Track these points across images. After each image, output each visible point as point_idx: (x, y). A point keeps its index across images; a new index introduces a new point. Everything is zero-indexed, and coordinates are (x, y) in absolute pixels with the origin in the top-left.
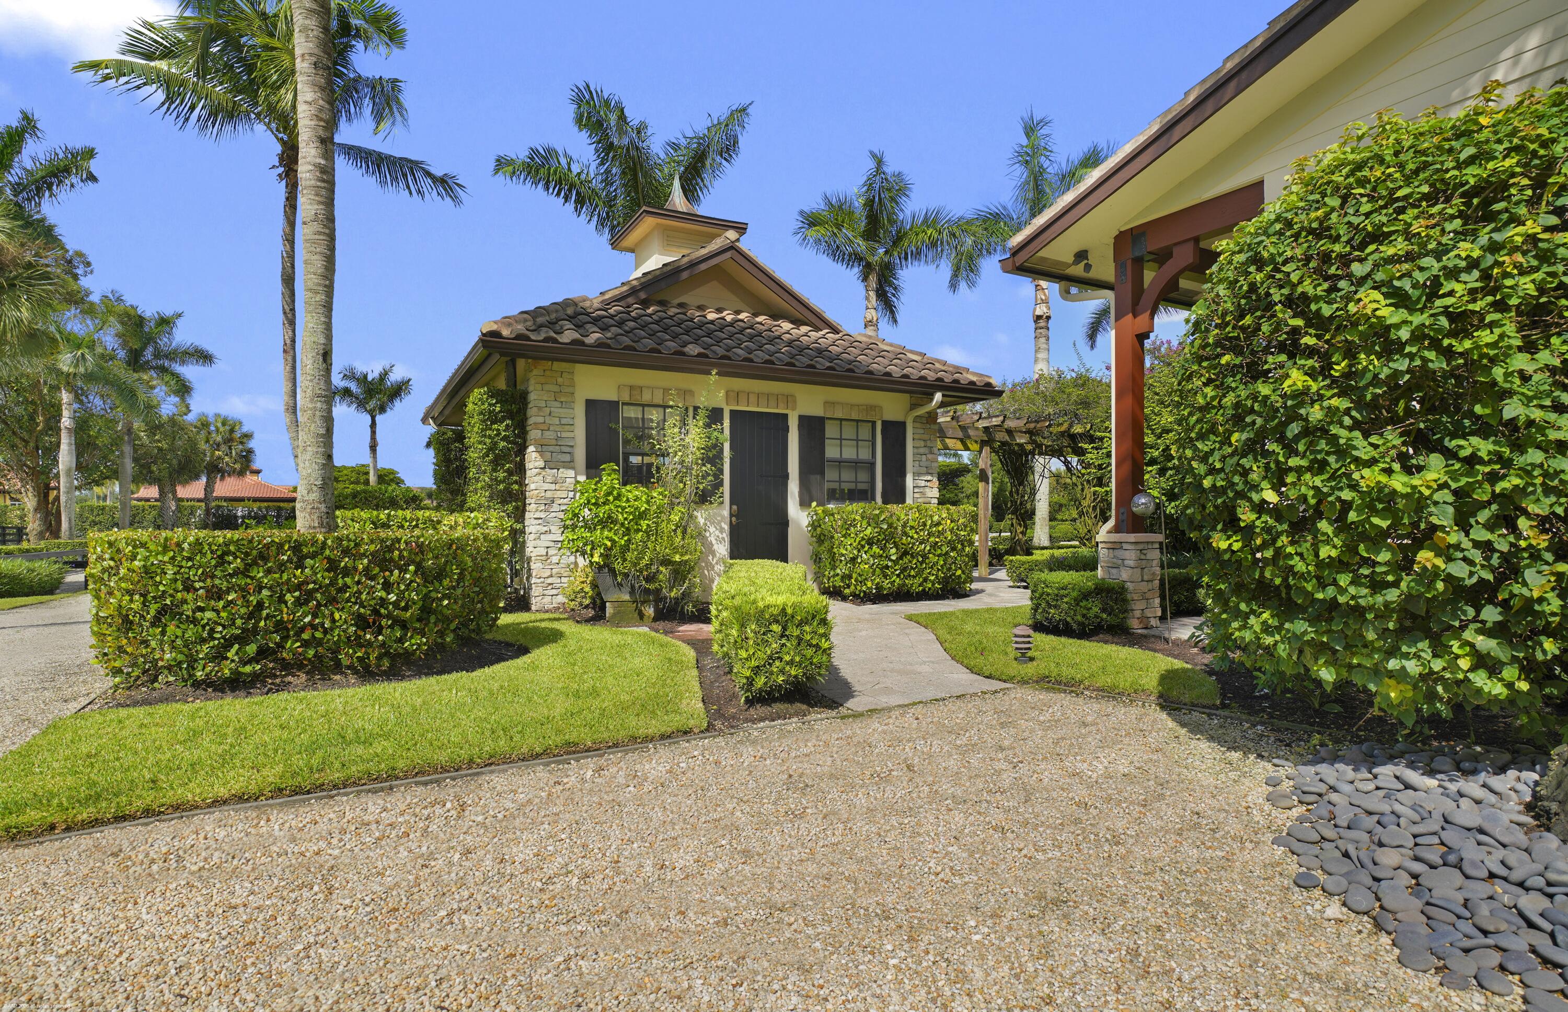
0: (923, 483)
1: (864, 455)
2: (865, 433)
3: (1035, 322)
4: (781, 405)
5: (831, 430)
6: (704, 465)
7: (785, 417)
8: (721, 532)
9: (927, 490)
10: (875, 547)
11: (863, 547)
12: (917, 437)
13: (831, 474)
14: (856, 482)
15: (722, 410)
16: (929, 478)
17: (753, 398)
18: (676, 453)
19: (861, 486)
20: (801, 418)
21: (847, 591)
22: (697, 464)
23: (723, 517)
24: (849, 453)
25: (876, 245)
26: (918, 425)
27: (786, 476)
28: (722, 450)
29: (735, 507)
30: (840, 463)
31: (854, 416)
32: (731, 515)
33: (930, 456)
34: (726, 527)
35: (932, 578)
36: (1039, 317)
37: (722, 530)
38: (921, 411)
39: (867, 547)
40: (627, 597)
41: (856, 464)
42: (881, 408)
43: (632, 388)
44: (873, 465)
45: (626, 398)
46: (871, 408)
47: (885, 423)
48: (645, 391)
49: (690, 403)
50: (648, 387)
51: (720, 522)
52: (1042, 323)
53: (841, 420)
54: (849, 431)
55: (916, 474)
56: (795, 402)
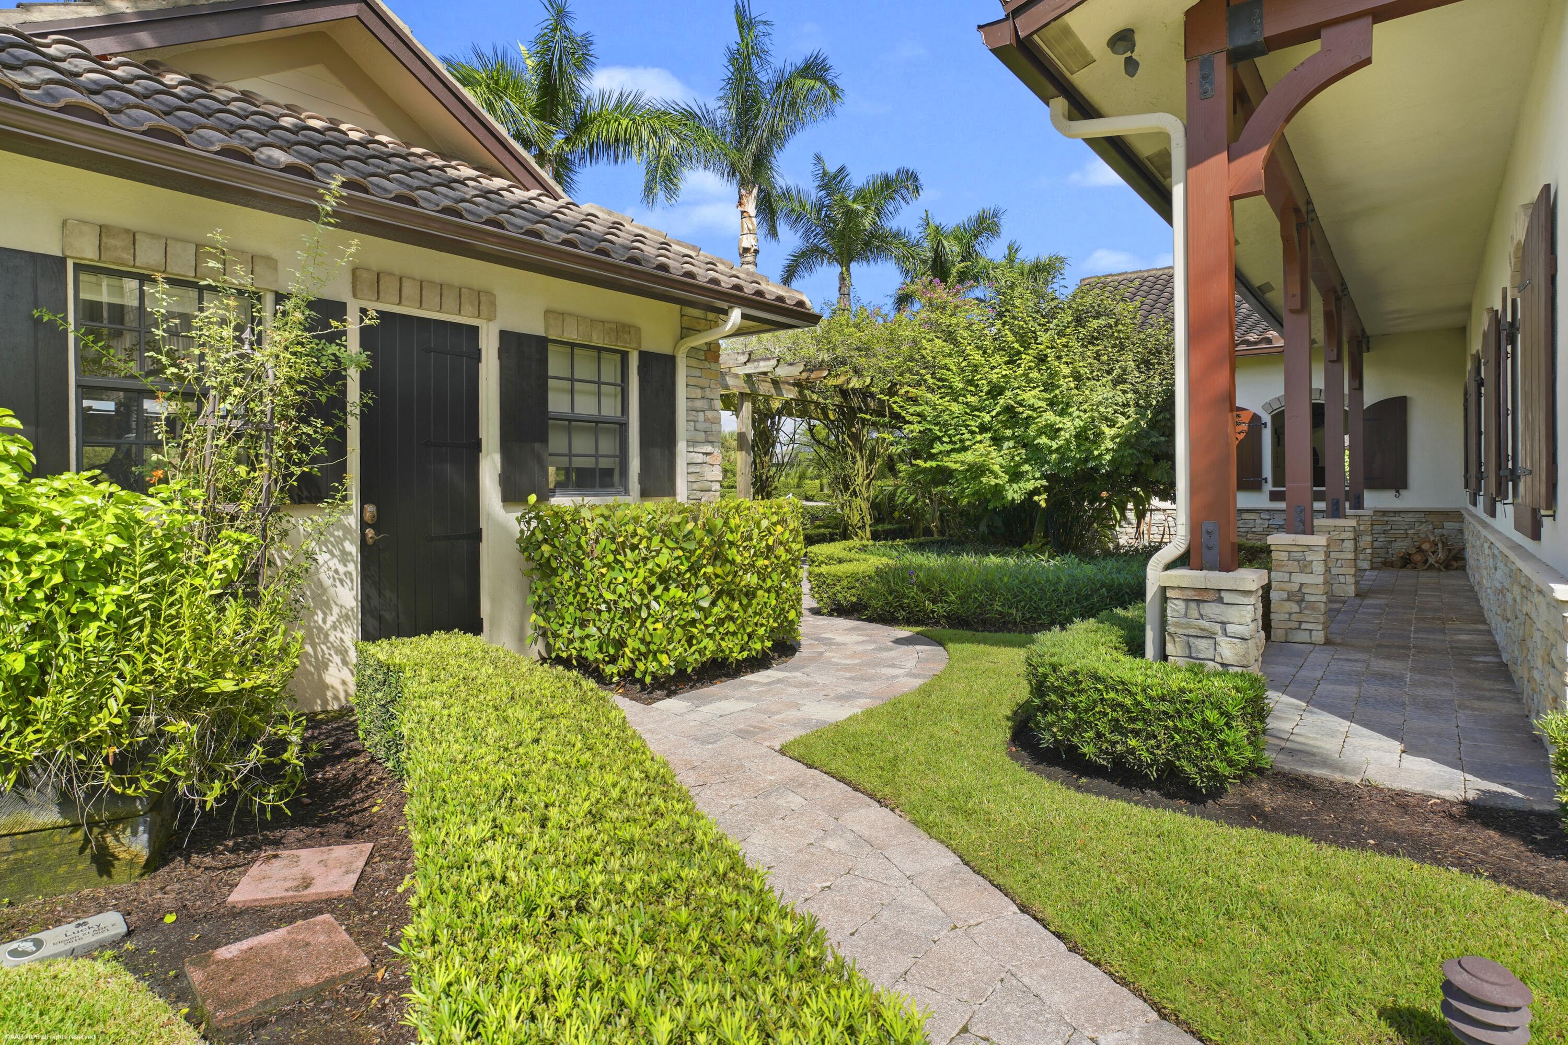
0: (700, 458)
1: (610, 409)
2: (610, 372)
3: (741, 255)
4: (468, 308)
5: (556, 364)
6: (305, 421)
7: (474, 330)
8: (344, 562)
9: (706, 468)
10: (673, 587)
11: (652, 588)
12: (693, 381)
13: (557, 442)
14: (597, 456)
15: (344, 305)
16: (709, 449)
17: (410, 289)
18: (225, 392)
19: (604, 463)
20: (504, 335)
21: (609, 669)
22: (284, 417)
23: (347, 530)
24: (585, 406)
25: (553, 128)
26: (693, 362)
27: (476, 446)
28: (343, 392)
29: (370, 509)
30: (571, 422)
31: (597, 341)
32: (364, 525)
33: (710, 414)
34: (353, 548)
35: (761, 631)
36: (746, 250)
37: (344, 558)
38: (700, 341)
39: (659, 590)
40: (51, 816)
41: (596, 424)
42: (638, 330)
43: (103, 230)
44: (623, 426)
45: (88, 251)
46: (624, 329)
47: (645, 356)
48: (143, 244)
49: (265, 282)
50: (153, 236)
51: (340, 541)
52: (749, 257)
53: (573, 345)
54: (585, 369)
55: (692, 443)
56: (493, 304)
